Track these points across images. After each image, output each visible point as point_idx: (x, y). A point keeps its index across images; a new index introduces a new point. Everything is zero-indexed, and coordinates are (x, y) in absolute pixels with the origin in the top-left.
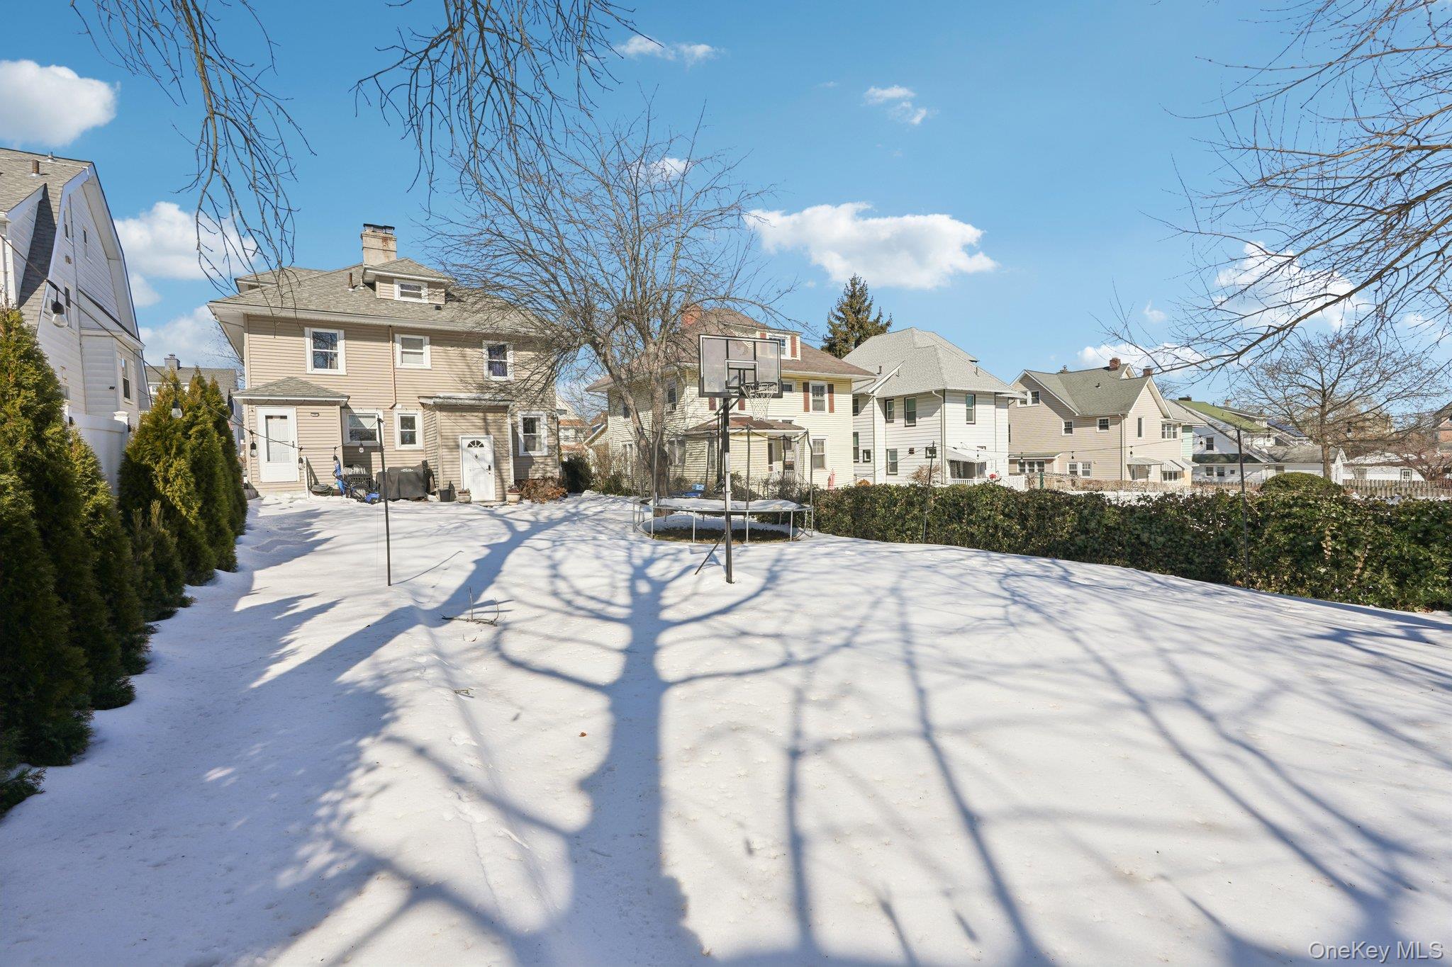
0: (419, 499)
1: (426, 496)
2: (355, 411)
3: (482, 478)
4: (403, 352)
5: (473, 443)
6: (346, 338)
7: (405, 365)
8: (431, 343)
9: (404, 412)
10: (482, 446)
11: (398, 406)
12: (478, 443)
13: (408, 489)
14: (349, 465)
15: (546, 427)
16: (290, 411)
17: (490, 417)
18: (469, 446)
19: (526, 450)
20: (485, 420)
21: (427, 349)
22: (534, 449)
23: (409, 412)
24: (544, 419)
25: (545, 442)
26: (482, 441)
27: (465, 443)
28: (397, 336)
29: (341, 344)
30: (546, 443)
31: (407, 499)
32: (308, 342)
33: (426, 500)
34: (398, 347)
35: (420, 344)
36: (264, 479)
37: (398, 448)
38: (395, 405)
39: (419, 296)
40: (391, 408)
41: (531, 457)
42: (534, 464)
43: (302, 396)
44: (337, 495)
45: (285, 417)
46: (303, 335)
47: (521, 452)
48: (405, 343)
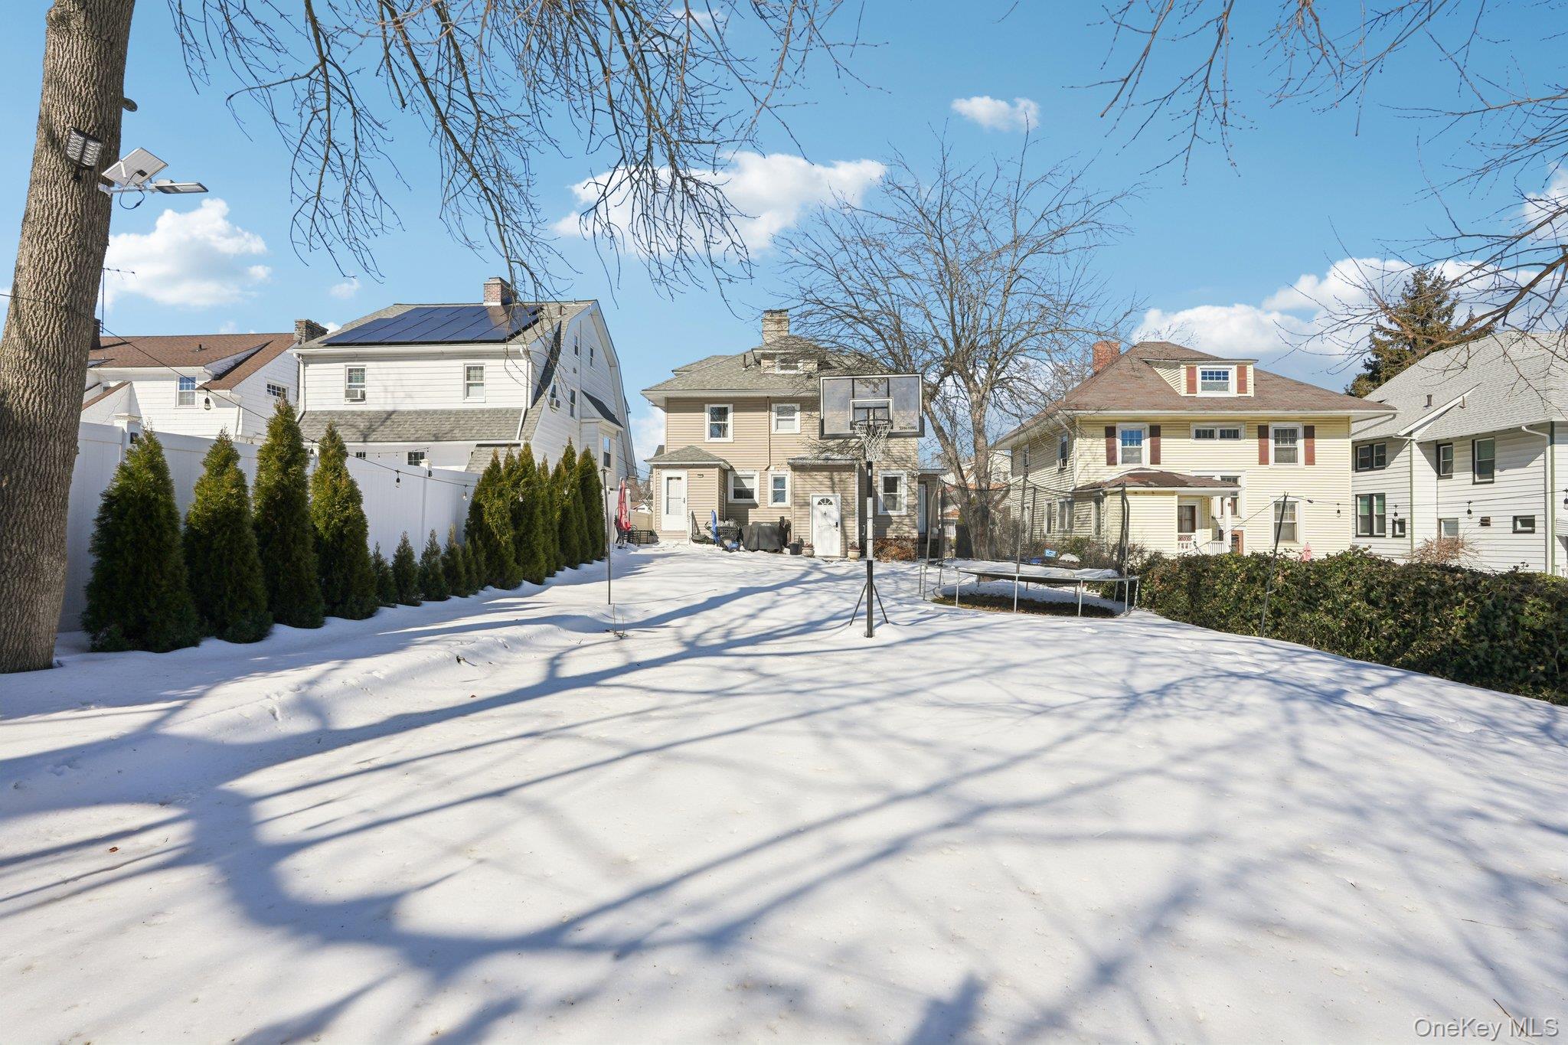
0: (775, 551)
1: (782, 549)
2: (739, 473)
3: (827, 534)
4: (778, 420)
5: (823, 500)
6: (734, 411)
7: (780, 431)
8: (801, 410)
9: (776, 473)
10: (831, 503)
11: (772, 468)
12: (828, 500)
13: (764, 543)
15: (906, 486)
16: (683, 473)
17: (836, 476)
18: (819, 503)
19: (885, 509)
20: (832, 479)
21: (798, 415)
22: (894, 508)
23: (781, 473)
24: (904, 479)
25: (905, 501)
26: (832, 499)
27: (816, 500)
28: (773, 405)
29: (730, 415)
30: (906, 503)
31: (765, 550)
32: (707, 416)
33: (781, 552)
34: (774, 415)
35: (794, 411)
36: (664, 528)
37: (770, 506)
38: (769, 467)
39: (796, 368)
40: (766, 470)
41: (890, 516)
42: (892, 523)
43: (692, 461)
44: (711, 543)
45: (679, 478)
46: (703, 411)
47: (880, 512)
48: (779, 413)
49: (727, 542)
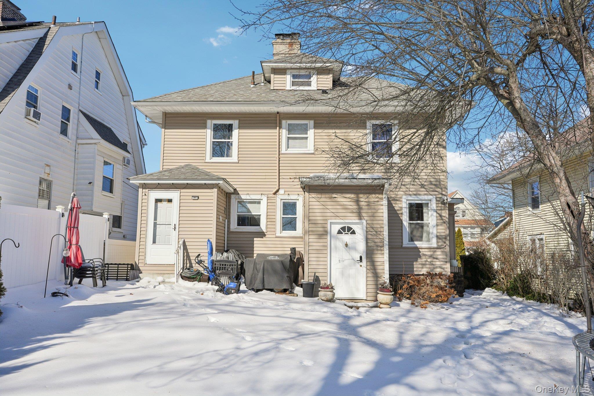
0: (285, 291)
1: (293, 288)
2: (243, 197)
3: (352, 271)
4: (289, 138)
5: (343, 229)
6: (240, 128)
7: (290, 151)
8: (316, 127)
9: (286, 197)
10: (353, 233)
11: (281, 191)
12: (349, 229)
13: (272, 281)
14: (221, 250)
15: (435, 214)
16: (174, 195)
17: (363, 199)
18: (339, 232)
19: (412, 240)
20: (357, 202)
21: (311, 133)
22: (421, 239)
23: (293, 197)
24: (434, 205)
25: (434, 231)
26: (354, 227)
27: (336, 228)
28: (284, 122)
29: (235, 133)
30: (435, 232)
31: (272, 290)
32: (209, 133)
33: (292, 293)
34: (284, 132)
35: (305, 130)
36: (149, 261)
37: (278, 234)
38: (278, 191)
39: (309, 84)
40: (275, 194)
41: (417, 249)
42: (420, 257)
43: (185, 179)
44: (204, 281)
45: (170, 201)
46: (205, 127)
47: (406, 242)
48: (291, 129)
49: (224, 280)
